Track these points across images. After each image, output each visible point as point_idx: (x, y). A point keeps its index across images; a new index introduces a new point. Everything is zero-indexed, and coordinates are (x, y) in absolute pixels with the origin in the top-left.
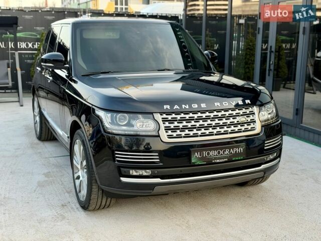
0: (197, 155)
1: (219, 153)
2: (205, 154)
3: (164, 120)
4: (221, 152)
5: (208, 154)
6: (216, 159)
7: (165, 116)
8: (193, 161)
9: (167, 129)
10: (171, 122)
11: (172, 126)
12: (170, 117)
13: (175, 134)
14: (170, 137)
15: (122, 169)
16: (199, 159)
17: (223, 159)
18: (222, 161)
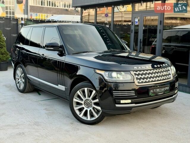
0: (152, 91)
1: (160, 90)
2: (155, 90)
3: (135, 74)
4: (161, 89)
5: (156, 90)
6: (159, 93)
7: (135, 72)
8: (150, 94)
9: (137, 79)
10: (138, 75)
11: (139, 77)
12: (137, 73)
13: (140, 81)
14: (139, 83)
15: (116, 100)
16: (153, 93)
17: (162, 93)
18: (161, 94)
